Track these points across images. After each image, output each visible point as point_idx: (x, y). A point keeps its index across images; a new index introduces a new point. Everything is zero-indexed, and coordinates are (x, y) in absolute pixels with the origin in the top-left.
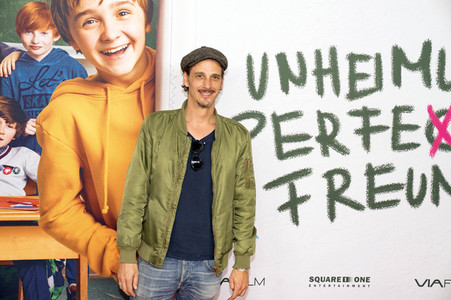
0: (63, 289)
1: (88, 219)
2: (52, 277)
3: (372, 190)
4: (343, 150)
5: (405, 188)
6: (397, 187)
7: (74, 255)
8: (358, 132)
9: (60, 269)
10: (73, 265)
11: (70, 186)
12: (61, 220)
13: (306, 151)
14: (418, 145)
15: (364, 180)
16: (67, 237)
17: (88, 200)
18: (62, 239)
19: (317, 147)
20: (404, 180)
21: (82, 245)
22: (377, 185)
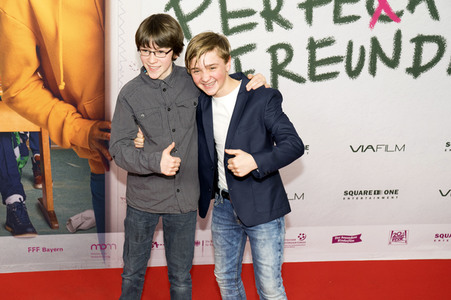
0: (28, 159)
1: (46, 95)
2: (17, 148)
3: (313, 63)
4: (286, 24)
5: (345, 60)
6: (336, 60)
7: (36, 129)
8: (301, 6)
9: (24, 141)
10: (36, 137)
11: (28, 63)
12: (22, 95)
13: (251, 26)
14: (359, 17)
15: (306, 53)
16: (29, 111)
17: (46, 76)
18: (24, 113)
19: (261, 22)
20: (343, 53)
21: (42, 119)
22: (318, 58)
